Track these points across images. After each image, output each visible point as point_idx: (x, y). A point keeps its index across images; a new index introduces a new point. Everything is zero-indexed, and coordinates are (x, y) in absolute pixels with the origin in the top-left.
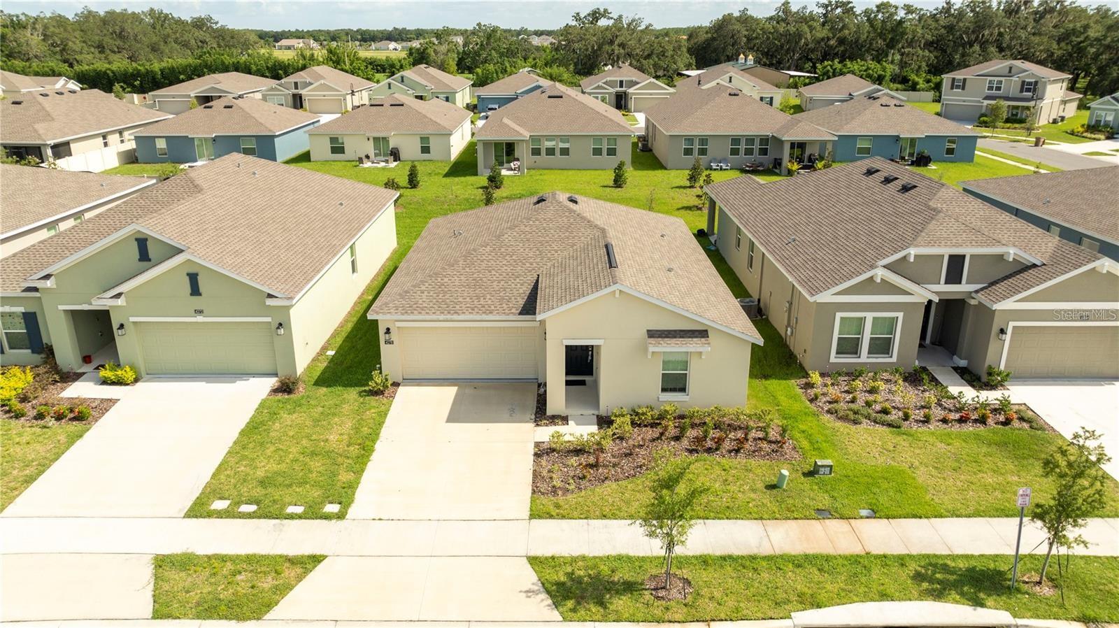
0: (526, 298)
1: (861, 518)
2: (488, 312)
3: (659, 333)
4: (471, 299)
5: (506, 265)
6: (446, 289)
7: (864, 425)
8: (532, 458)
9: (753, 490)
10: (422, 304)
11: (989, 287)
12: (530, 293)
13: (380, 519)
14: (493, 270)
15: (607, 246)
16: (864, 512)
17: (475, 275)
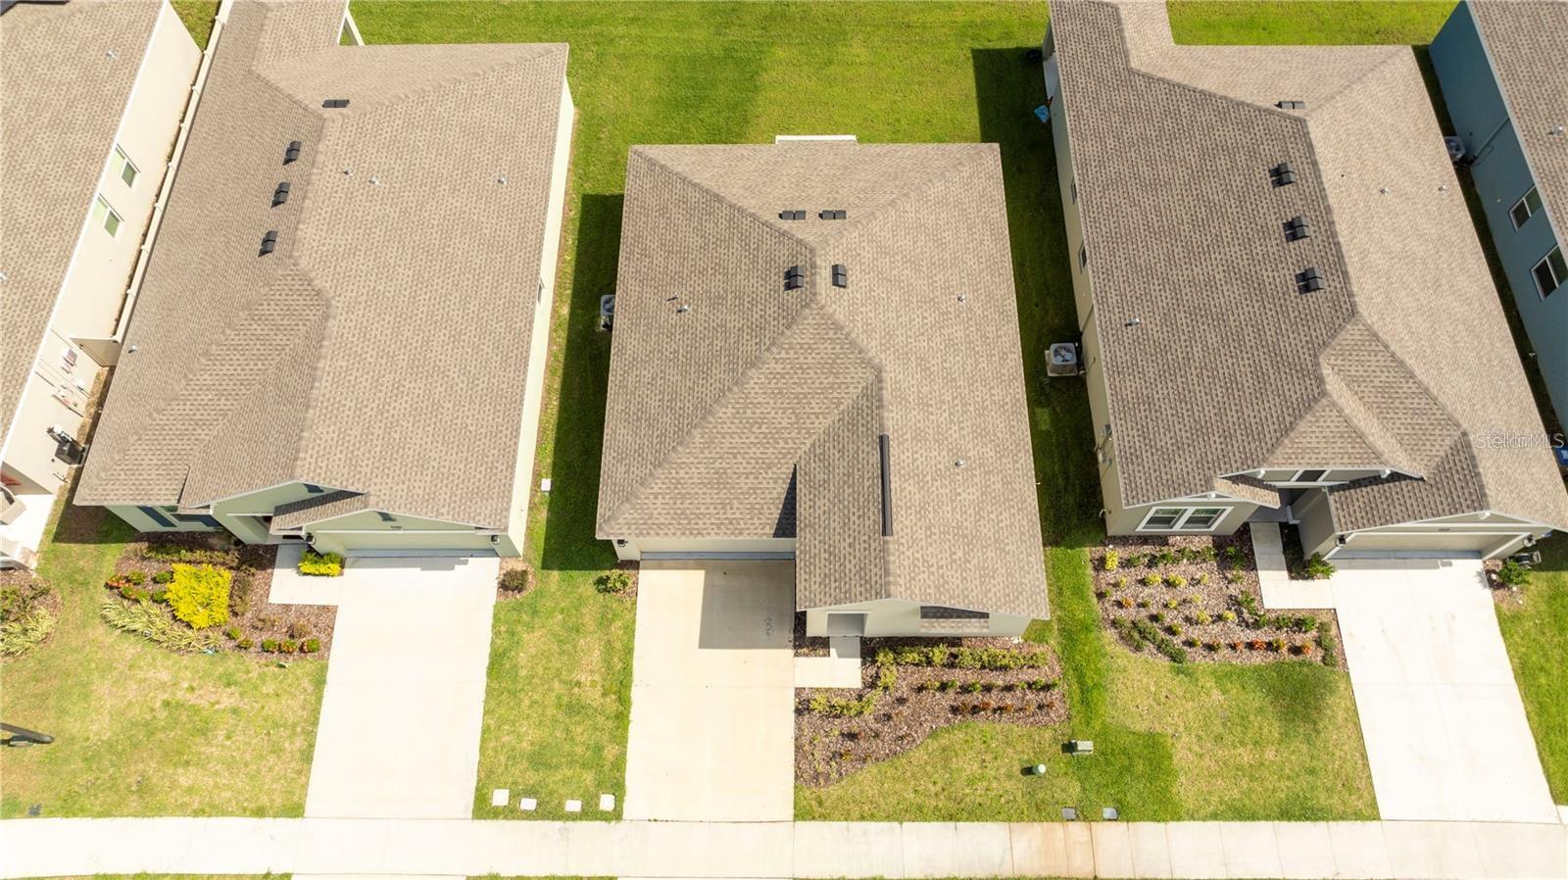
0: (781, 506)
1: (1104, 820)
2: (737, 532)
3: (935, 610)
4: (715, 508)
5: (755, 444)
6: (684, 491)
7: (1145, 655)
8: (792, 715)
9: (1009, 776)
10: (657, 519)
11: (1349, 488)
12: (786, 498)
13: (655, 820)
14: (739, 453)
15: (881, 438)
16: (1108, 812)
17: (717, 465)
